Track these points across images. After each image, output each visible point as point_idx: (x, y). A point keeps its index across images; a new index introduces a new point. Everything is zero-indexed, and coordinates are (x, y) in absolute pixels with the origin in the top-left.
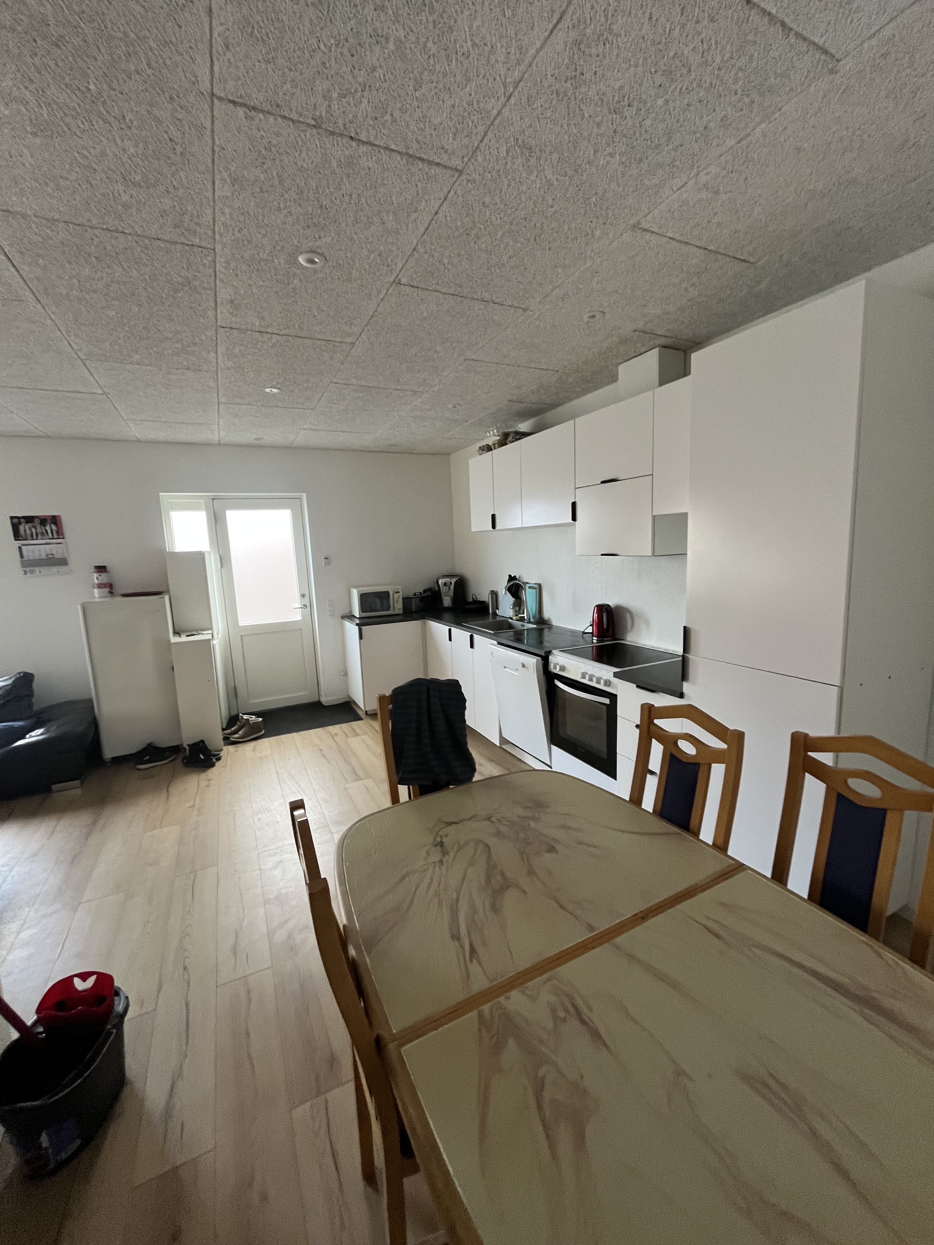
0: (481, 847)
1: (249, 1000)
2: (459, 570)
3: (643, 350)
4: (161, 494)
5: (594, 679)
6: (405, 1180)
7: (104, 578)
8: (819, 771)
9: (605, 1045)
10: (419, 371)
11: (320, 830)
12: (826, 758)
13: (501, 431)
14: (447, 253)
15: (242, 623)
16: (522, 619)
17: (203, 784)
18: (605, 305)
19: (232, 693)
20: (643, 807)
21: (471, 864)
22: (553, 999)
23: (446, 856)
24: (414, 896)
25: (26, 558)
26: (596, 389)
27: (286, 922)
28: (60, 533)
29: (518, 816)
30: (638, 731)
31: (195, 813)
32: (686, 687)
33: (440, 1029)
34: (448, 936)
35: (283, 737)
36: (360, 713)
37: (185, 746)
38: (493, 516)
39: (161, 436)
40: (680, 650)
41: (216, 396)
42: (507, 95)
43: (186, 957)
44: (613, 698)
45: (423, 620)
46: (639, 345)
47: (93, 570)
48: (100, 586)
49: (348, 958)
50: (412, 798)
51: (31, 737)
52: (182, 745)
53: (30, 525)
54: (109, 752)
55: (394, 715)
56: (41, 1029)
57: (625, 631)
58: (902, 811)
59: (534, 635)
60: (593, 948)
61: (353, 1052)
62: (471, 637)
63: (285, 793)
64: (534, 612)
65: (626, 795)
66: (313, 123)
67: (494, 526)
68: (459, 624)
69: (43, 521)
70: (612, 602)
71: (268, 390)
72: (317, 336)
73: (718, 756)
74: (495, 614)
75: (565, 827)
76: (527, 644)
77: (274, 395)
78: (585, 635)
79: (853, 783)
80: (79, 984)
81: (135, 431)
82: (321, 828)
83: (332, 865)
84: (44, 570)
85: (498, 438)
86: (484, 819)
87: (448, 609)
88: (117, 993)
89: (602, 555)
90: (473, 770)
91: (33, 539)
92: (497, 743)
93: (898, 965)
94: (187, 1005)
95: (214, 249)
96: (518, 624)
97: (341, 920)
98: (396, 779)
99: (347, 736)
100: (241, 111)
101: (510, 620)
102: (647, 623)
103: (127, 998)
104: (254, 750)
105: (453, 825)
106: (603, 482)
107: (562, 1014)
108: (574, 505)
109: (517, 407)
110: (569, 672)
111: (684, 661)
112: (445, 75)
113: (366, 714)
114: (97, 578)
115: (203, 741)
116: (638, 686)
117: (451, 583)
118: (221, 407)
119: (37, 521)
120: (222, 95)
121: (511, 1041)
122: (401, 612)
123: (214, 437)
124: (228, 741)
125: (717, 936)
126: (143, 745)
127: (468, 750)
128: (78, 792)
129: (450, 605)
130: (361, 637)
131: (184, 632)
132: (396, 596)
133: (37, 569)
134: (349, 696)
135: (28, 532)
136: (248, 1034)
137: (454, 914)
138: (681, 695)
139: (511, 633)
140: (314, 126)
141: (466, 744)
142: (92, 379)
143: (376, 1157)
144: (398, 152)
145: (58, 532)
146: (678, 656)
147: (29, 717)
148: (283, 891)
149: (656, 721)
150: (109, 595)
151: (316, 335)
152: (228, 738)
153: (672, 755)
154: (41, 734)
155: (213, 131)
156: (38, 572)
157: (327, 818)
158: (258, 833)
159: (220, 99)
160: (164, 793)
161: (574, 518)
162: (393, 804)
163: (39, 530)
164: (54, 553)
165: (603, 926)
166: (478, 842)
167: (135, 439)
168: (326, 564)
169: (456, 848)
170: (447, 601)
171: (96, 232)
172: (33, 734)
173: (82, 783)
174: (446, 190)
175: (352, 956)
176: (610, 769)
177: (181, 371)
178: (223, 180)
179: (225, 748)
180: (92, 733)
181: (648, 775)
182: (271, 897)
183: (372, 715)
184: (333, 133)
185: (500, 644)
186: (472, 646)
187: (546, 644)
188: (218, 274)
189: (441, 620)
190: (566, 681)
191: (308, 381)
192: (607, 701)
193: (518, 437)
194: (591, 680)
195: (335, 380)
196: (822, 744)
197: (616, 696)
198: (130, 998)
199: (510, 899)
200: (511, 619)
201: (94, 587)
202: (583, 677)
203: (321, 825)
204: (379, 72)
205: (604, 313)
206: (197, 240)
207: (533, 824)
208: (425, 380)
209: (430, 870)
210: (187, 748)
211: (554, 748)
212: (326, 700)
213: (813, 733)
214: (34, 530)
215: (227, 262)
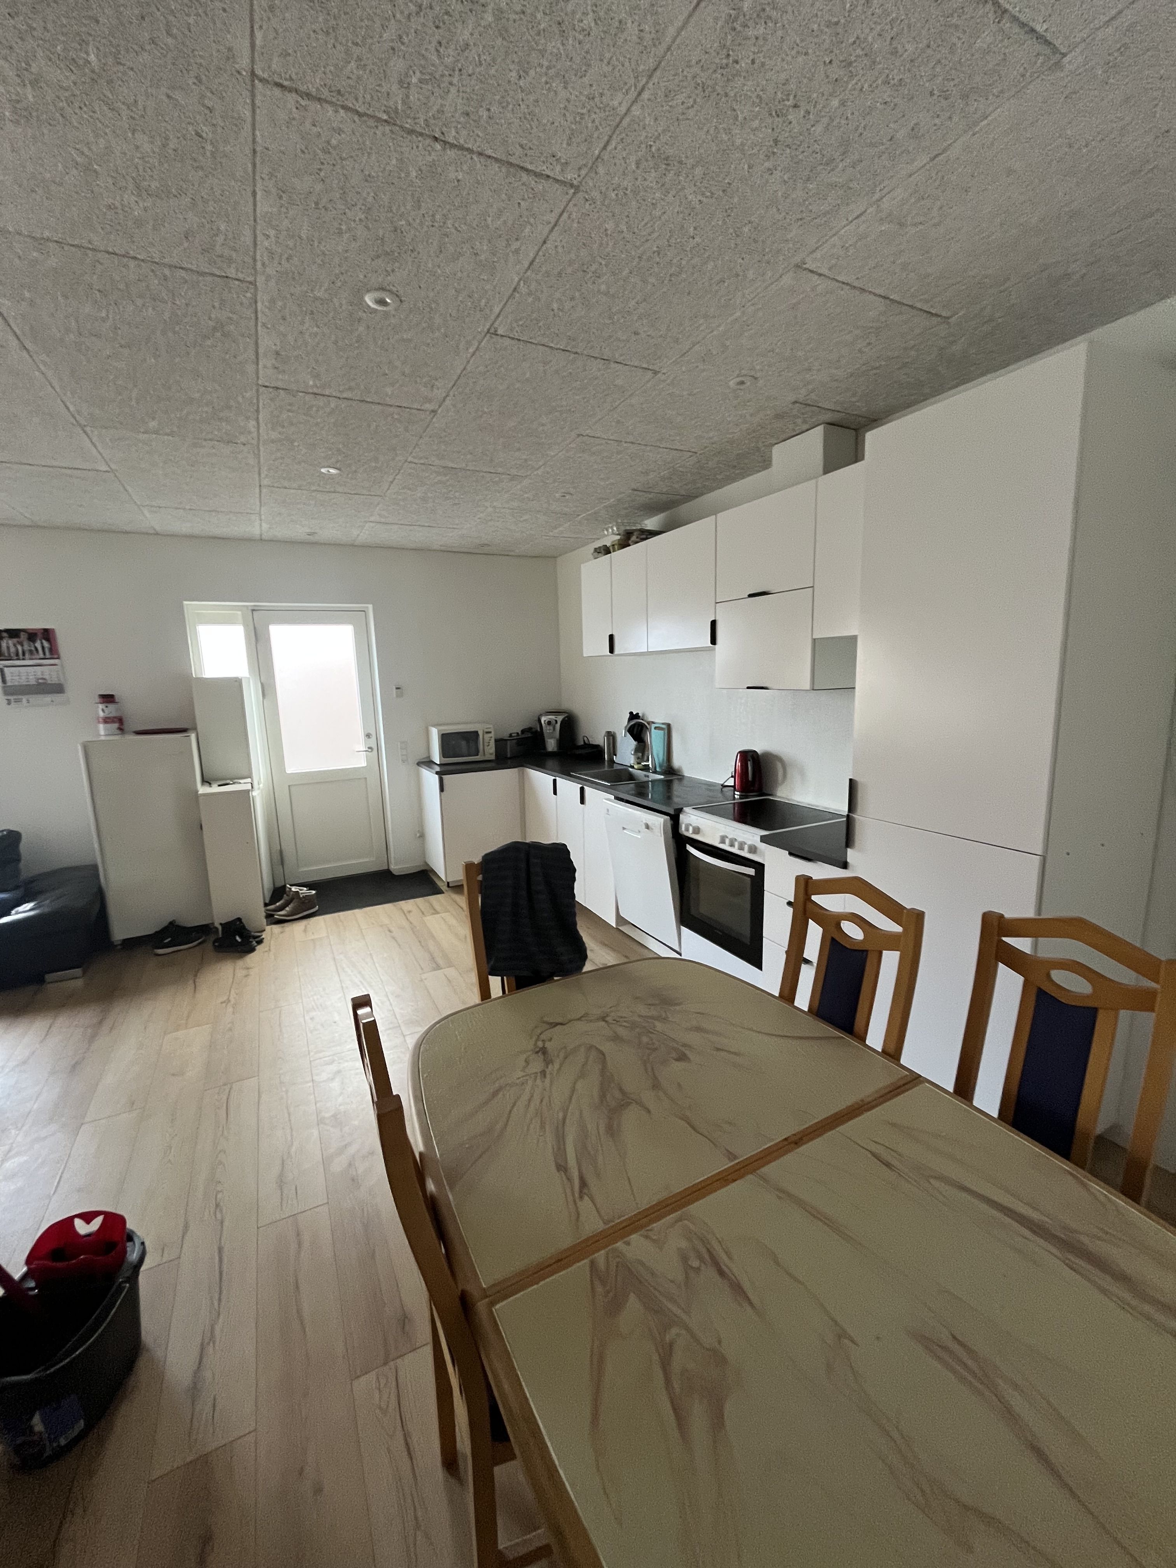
0: (593, 1054)
1: (300, 1244)
2: (566, 705)
3: (805, 427)
4: (185, 603)
5: (736, 844)
6: (497, 1470)
7: (111, 710)
8: (1015, 960)
9: (751, 1304)
10: (519, 449)
11: (388, 1032)
12: (1023, 944)
13: (623, 528)
14: (558, 295)
15: (291, 768)
16: (646, 768)
17: (240, 973)
18: (758, 367)
19: (276, 857)
20: (796, 1004)
21: (582, 1075)
22: (684, 1244)
23: (550, 1066)
24: (509, 1117)
25: (9, 684)
26: (743, 478)
27: (346, 1146)
28: (54, 652)
29: (640, 1016)
30: (791, 909)
31: (230, 1010)
32: (851, 855)
33: (542, 1283)
34: (553, 1168)
35: (342, 915)
36: (439, 883)
37: (217, 925)
38: (611, 638)
39: (185, 528)
40: (844, 809)
41: (256, 476)
42: (639, 88)
43: (218, 1192)
44: (760, 868)
45: (522, 768)
46: (799, 421)
47: (97, 700)
48: (106, 720)
49: (427, 1196)
50: (507, 992)
51: (17, 913)
52: (213, 924)
53: (15, 640)
54: (120, 932)
55: (485, 888)
56: (32, 1284)
57: (775, 784)
58: (1116, 1010)
59: (660, 789)
60: (734, 1181)
61: (431, 1309)
62: (582, 789)
63: (344, 986)
64: (661, 759)
65: (775, 990)
66: (385, 117)
67: (612, 650)
68: (567, 773)
69: (32, 636)
70: (759, 747)
71: (323, 470)
72: (388, 401)
73: (891, 941)
74: (612, 762)
75: (698, 1029)
76: (653, 800)
77: (331, 477)
78: (725, 789)
79: (1059, 976)
80: (82, 1228)
81: (152, 520)
82: (390, 1029)
83: (405, 1076)
84: (33, 699)
85: (618, 537)
86: (598, 1020)
87: (552, 755)
88: (130, 1237)
89: (748, 688)
90: (584, 957)
91: (18, 659)
92: (612, 922)
93: (1110, 1200)
94: (220, 1250)
95: (254, 283)
96: (640, 774)
97: (417, 1146)
98: (486, 968)
99: (423, 913)
100: (292, 98)
101: (630, 769)
102: (802, 773)
103: (143, 1243)
104: (305, 931)
105: (558, 1027)
106: (750, 596)
107: (695, 1263)
108: (714, 624)
109: (643, 498)
110: (704, 835)
111: (849, 822)
112: (558, 57)
113: (448, 886)
114: (103, 710)
115: (239, 919)
116: (791, 854)
117: (556, 721)
118: (264, 490)
119: (23, 636)
120: (266, 76)
121: (632, 1298)
122: (493, 757)
123: (255, 529)
124: (271, 919)
125: (888, 1165)
126: (165, 924)
127: (578, 932)
128: (79, 983)
129: (555, 750)
130: (442, 789)
131: (216, 780)
132: (487, 736)
133: (24, 699)
134: (428, 865)
135: (12, 650)
136: (297, 1287)
137: (560, 1138)
138: (845, 865)
139: (631, 786)
140: (386, 121)
141: (575, 924)
142: (94, 451)
143: (458, 1439)
144: (497, 160)
145: (51, 650)
146: (842, 816)
147: (17, 887)
148: (342, 1108)
149: (814, 898)
150: (118, 732)
151: (388, 399)
152: (272, 916)
153: (833, 939)
154: (31, 910)
155: (254, 125)
156: (24, 700)
157: (398, 1016)
158: (309, 1035)
159: (261, 80)
160: (190, 987)
161: (714, 641)
162: (482, 999)
163: (26, 647)
164: (47, 677)
165: (746, 1152)
166: (591, 1047)
167: (152, 532)
168: (397, 696)
169: (562, 1055)
170: (551, 745)
171: (99, 255)
172: (20, 909)
173: (84, 972)
174: (557, 211)
175: (431, 1193)
176: (754, 957)
177: (211, 443)
178: (267, 192)
179: (268, 928)
180: (97, 907)
181: (803, 966)
182: (327, 1115)
183: (456, 888)
184: (411, 132)
185: (617, 798)
186: (582, 801)
187: (676, 799)
188: (260, 315)
189: (542, 768)
190: (703, 846)
191: (376, 459)
192: (751, 871)
193: (644, 536)
194: (732, 845)
195: (410, 459)
196: (1019, 927)
197: (763, 865)
198: (147, 1244)
199: (630, 1118)
200: (632, 767)
201: (99, 722)
202: (723, 842)
203: (391, 1026)
204: (473, 54)
205: (756, 378)
206: (233, 271)
207: (659, 1026)
208: (526, 460)
209: (530, 1082)
210: (220, 928)
211: (683, 929)
212: (396, 868)
213: (1009, 914)
214: (20, 648)
215: (273, 301)
